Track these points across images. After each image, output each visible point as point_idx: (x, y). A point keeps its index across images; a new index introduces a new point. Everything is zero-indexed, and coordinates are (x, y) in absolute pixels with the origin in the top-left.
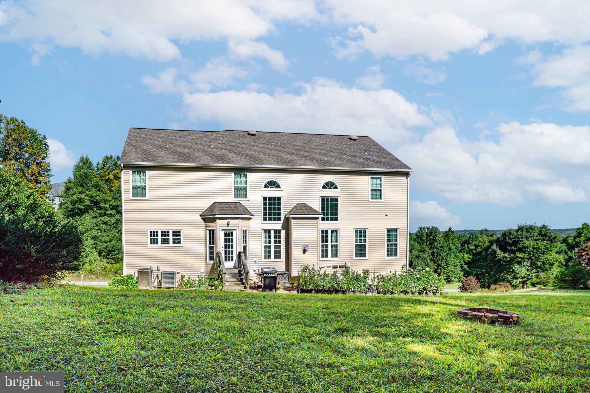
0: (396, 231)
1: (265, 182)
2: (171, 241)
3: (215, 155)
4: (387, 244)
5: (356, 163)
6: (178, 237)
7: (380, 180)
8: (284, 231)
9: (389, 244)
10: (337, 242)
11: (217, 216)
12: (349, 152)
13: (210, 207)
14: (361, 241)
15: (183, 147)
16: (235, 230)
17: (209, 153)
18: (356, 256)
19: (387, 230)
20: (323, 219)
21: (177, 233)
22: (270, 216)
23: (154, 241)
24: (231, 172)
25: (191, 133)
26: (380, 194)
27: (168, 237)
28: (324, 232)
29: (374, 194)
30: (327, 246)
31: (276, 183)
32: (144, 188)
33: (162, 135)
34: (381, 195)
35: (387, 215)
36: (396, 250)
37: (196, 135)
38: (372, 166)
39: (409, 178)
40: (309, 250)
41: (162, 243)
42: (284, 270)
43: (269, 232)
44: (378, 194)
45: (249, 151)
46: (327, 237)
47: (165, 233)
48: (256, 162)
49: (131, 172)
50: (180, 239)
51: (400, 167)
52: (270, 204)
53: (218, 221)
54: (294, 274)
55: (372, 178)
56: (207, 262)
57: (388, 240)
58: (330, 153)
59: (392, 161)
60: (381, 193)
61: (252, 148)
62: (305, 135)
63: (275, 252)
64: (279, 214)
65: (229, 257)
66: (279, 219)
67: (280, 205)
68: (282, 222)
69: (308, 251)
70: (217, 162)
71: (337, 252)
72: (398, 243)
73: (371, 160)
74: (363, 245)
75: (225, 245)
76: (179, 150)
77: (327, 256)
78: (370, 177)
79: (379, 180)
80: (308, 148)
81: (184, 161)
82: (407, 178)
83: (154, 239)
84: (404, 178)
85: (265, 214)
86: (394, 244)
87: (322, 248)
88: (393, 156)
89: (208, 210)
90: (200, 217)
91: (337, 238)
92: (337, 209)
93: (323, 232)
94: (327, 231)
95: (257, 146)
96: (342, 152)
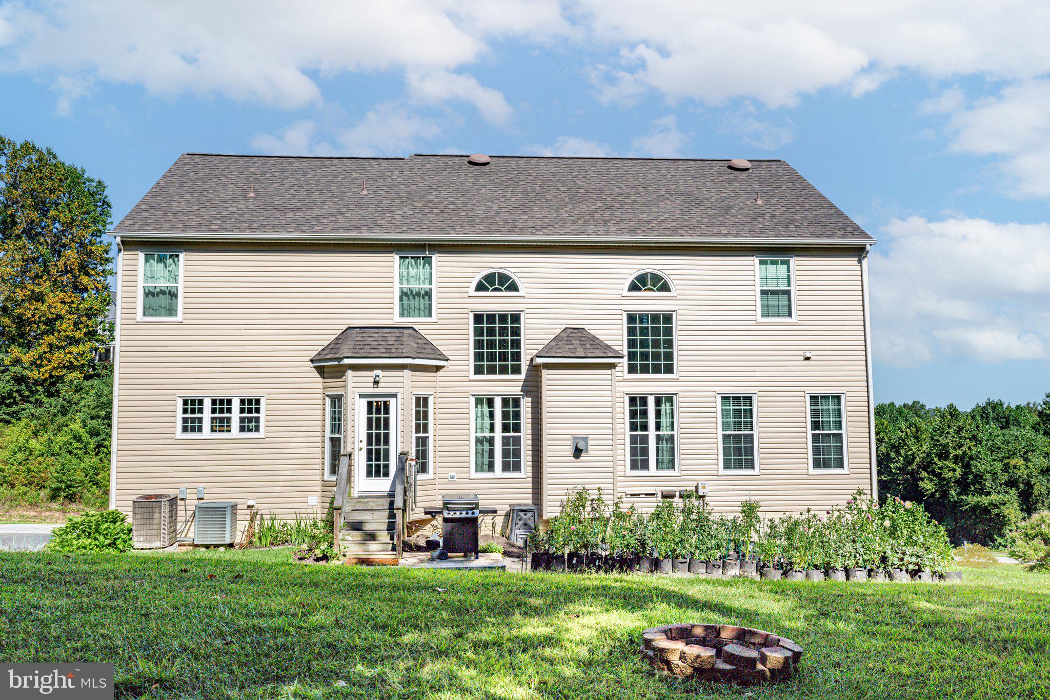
0: (837, 398)
1: (479, 277)
2: (235, 424)
3: (361, 212)
4: (813, 435)
5: (723, 224)
6: (255, 415)
7: (786, 266)
8: (530, 399)
9: (818, 435)
10: (673, 430)
11: (346, 361)
12: (713, 200)
13: (337, 339)
14: (738, 425)
15: (289, 196)
16: (395, 396)
17: (349, 209)
18: (727, 466)
19: (811, 397)
20: (632, 369)
21: (251, 405)
22: (492, 361)
23: (191, 425)
24: (392, 252)
25: (327, 162)
26: (787, 303)
27: (228, 415)
28: (637, 403)
29: (771, 303)
30: (645, 439)
31: (508, 278)
32: (173, 295)
33: (252, 170)
34: (789, 306)
35: (807, 359)
36: (840, 450)
37: (337, 166)
38: (762, 233)
39: (865, 262)
40: (590, 448)
41: (213, 430)
42: (530, 502)
43: (490, 402)
44: (781, 303)
45: (452, 203)
46: (644, 413)
47: (221, 405)
48: (458, 228)
49: (141, 256)
50: (257, 420)
51: (839, 233)
52: (491, 332)
53: (350, 373)
54: (551, 510)
55: (761, 262)
56: (326, 478)
57: (816, 425)
58: (661, 204)
59: (824, 220)
60: (789, 300)
61: (463, 196)
62: (615, 162)
63: (505, 454)
64: (517, 357)
65: (378, 466)
66: (517, 370)
67: (518, 334)
68: (522, 376)
69: (587, 451)
70: (357, 228)
71: (673, 455)
72: (844, 432)
73: (768, 217)
74: (746, 436)
75: (369, 436)
76: (277, 203)
77: (645, 465)
78: (757, 260)
79: (782, 268)
80: (608, 192)
81: (275, 229)
82: (860, 262)
83: (193, 420)
84: (853, 261)
85: (479, 357)
86: (834, 435)
87: (632, 443)
88: (831, 206)
89: (331, 347)
90: (310, 364)
91: (672, 418)
92: (669, 344)
93: (633, 400)
94: (644, 400)
95: (477, 190)
96: (697, 199)
